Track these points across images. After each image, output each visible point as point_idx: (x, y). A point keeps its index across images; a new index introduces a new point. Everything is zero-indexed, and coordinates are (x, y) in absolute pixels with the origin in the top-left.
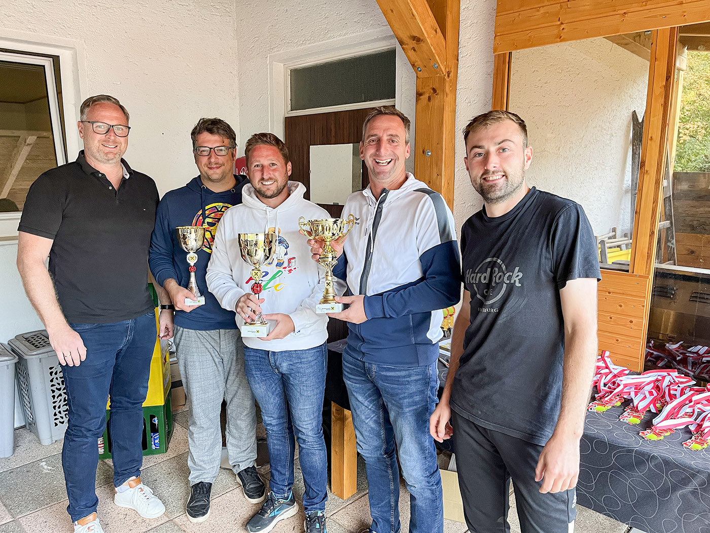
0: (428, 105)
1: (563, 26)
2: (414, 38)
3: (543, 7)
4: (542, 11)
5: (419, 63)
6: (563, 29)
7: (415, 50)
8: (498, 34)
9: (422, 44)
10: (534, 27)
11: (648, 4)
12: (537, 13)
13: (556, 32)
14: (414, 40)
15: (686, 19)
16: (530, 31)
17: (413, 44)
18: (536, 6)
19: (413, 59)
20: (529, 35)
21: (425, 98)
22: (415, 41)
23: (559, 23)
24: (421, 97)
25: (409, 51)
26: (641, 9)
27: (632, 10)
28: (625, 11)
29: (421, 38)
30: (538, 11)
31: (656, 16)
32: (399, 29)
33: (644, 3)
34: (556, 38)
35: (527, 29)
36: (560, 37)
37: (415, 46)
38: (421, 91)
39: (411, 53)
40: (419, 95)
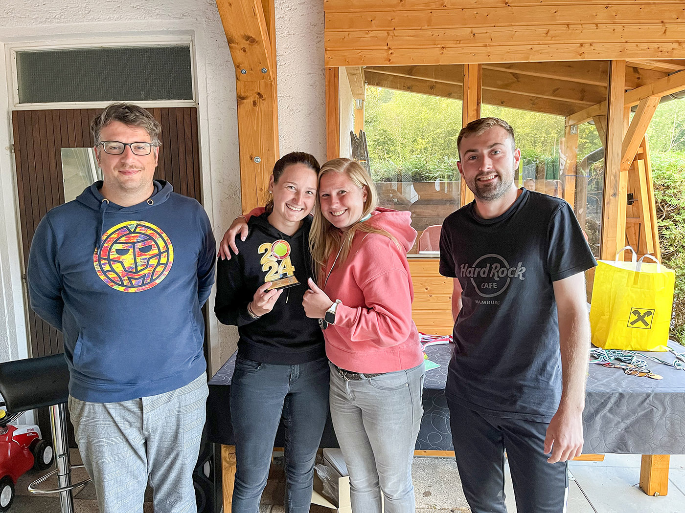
0: (253, 110)
1: (391, 51)
2: (248, 38)
3: (372, 31)
4: (372, 34)
5: (245, 65)
6: (391, 53)
7: (245, 51)
8: (329, 49)
9: (256, 46)
10: (364, 48)
11: (461, 42)
12: (366, 36)
13: (385, 55)
14: (247, 40)
15: (490, 59)
16: (361, 51)
17: (245, 44)
18: (365, 29)
19: (239, 60)
20: (360, 54)
21: (248, 102)
22: (248, 42)
23: (386, 48)
24: (245, 101)
25: (238, 51)
26: (455, 46)
27: (448, 46)
28: (443, 46)
29: (257, 39)
30: (367, 34)
31: (467, 54)
32: (232, 25)
33: (458, 42)
34: (385, 60)
35: (357, 48)
36: (390, 60)
37: (247, 46)
38: (243, 95)
39: (239, 54)
40: (240, 98)
